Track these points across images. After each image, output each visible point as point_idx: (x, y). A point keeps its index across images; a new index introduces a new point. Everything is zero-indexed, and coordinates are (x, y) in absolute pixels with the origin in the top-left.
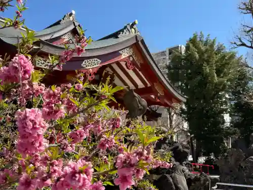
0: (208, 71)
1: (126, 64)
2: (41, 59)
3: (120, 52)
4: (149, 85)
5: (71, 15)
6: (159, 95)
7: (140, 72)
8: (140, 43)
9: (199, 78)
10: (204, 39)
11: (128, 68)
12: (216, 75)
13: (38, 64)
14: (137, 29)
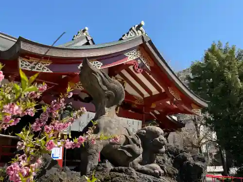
0: (231, 77)
1: (134, 68)
2: (26, 60)
3: (126, 54)
4: (163, 91)
5: (84, 31)
6: (175, 99)
7: (151, 76)
8: (147, 44)
9: (221, 85)
10: (223, 48)
11: (136, 72)
12: (239, 80)
13: (22, 66)
14: (144, 31)
